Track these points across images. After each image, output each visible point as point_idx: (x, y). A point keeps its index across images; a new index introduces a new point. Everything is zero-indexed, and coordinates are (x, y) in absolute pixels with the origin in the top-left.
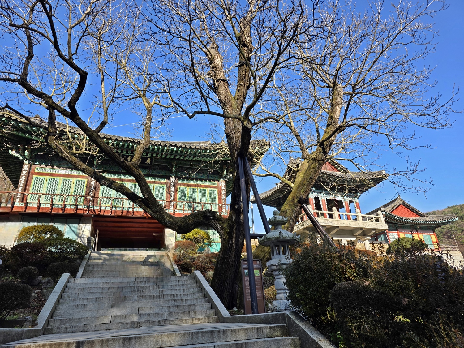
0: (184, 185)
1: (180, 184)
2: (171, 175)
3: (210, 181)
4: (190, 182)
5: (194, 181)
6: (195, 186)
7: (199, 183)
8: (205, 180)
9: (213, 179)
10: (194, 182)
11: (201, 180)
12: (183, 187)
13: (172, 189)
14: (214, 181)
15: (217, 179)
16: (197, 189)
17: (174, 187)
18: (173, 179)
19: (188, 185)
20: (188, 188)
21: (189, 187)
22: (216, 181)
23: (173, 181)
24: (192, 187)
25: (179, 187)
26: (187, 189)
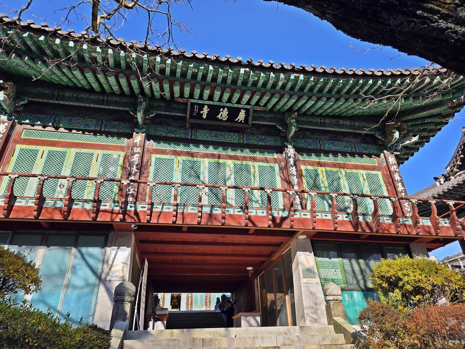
0: (312, 164)
1: (304, 163)
2: (286, 143)
3: (361, 155)
4: (323, 159)
5: (331, 156)
6: (334, 165)
7: (340, 159)
8: (353, 155)
9: (367, 152)
10: (330, 159)
11: (344, 154)
12: (310, 168)
13: (293, 170)
14: (370, 156)
15: (375, 152)
16: (339, 173)
17: (296, 168)
18: (291, 151)
19: (320, 164)
20: (320, 169)
21: (323, 169)
22: (373, 156)
23: (292, 155)
24: (328, 169)
25: (303, 167)
26: (319, 172)
